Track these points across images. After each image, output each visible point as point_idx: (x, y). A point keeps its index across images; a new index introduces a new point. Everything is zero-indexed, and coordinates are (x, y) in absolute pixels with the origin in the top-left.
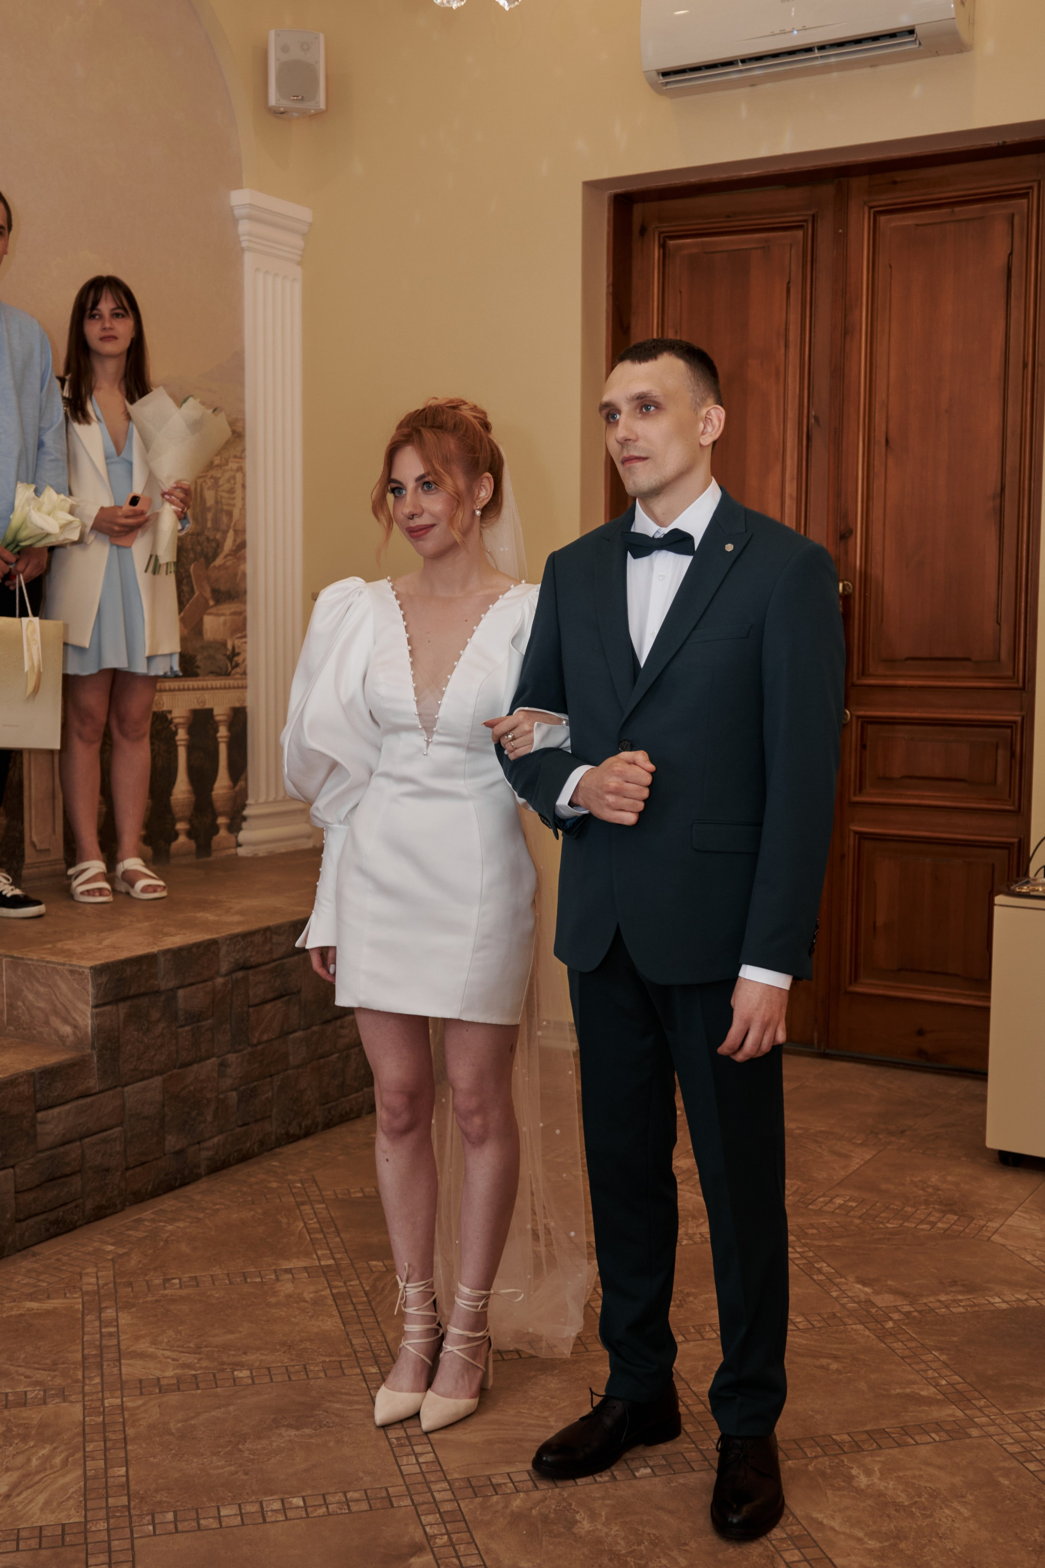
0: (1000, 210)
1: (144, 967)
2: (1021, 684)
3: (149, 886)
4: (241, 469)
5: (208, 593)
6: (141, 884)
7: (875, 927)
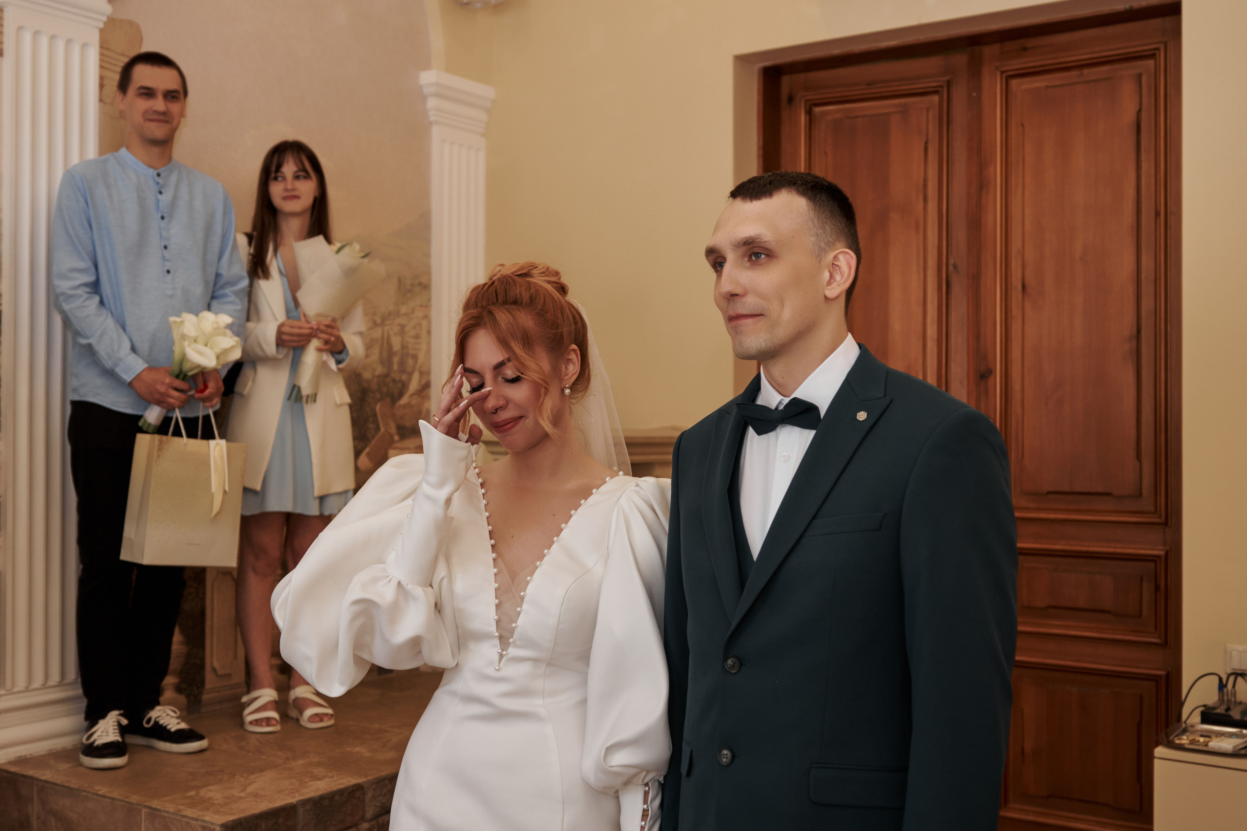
0: (1128, 71)
1: (281, 821)
2: (1163, 520)
3: (316, 715)
4: (427, 317)
5: (393, 430)
6: (309, 712)
7: (1023, 753)
